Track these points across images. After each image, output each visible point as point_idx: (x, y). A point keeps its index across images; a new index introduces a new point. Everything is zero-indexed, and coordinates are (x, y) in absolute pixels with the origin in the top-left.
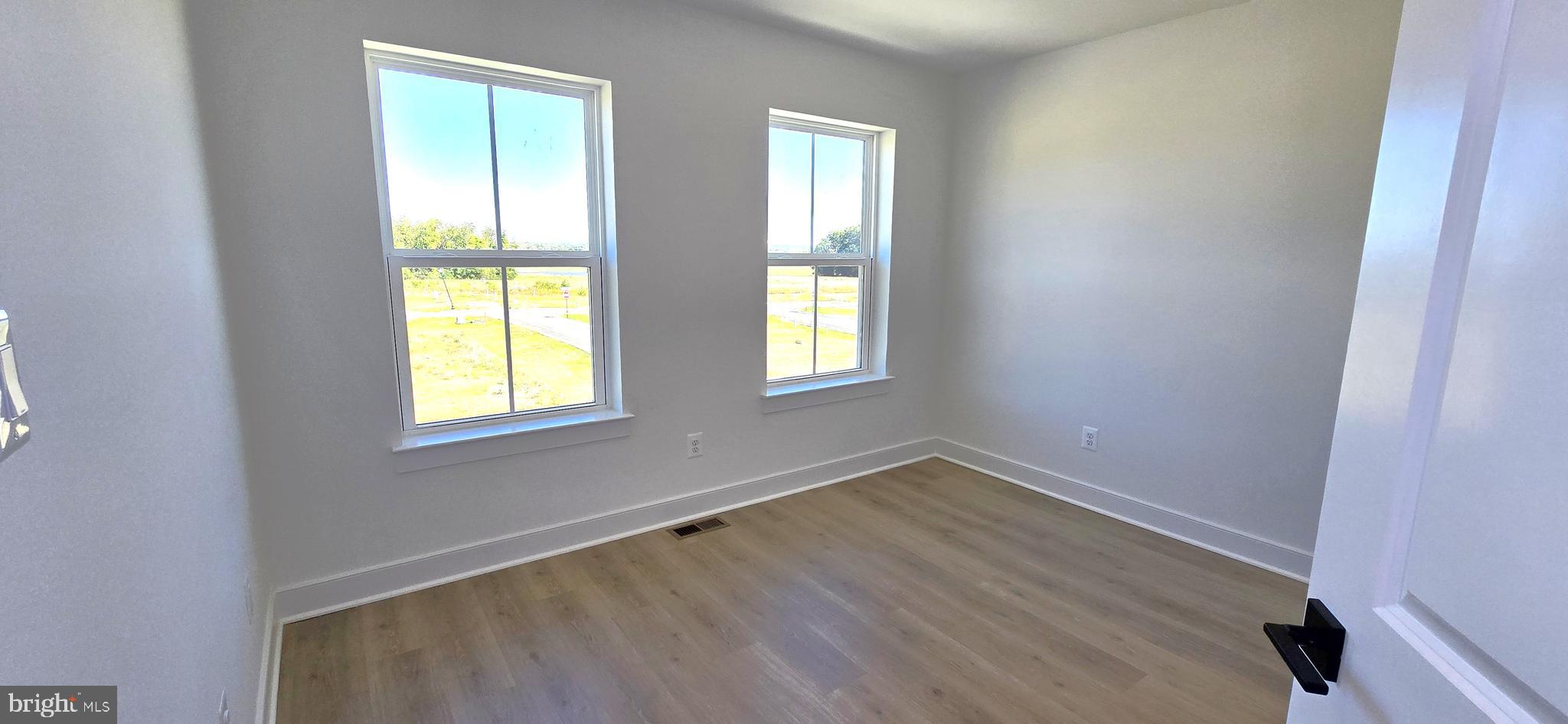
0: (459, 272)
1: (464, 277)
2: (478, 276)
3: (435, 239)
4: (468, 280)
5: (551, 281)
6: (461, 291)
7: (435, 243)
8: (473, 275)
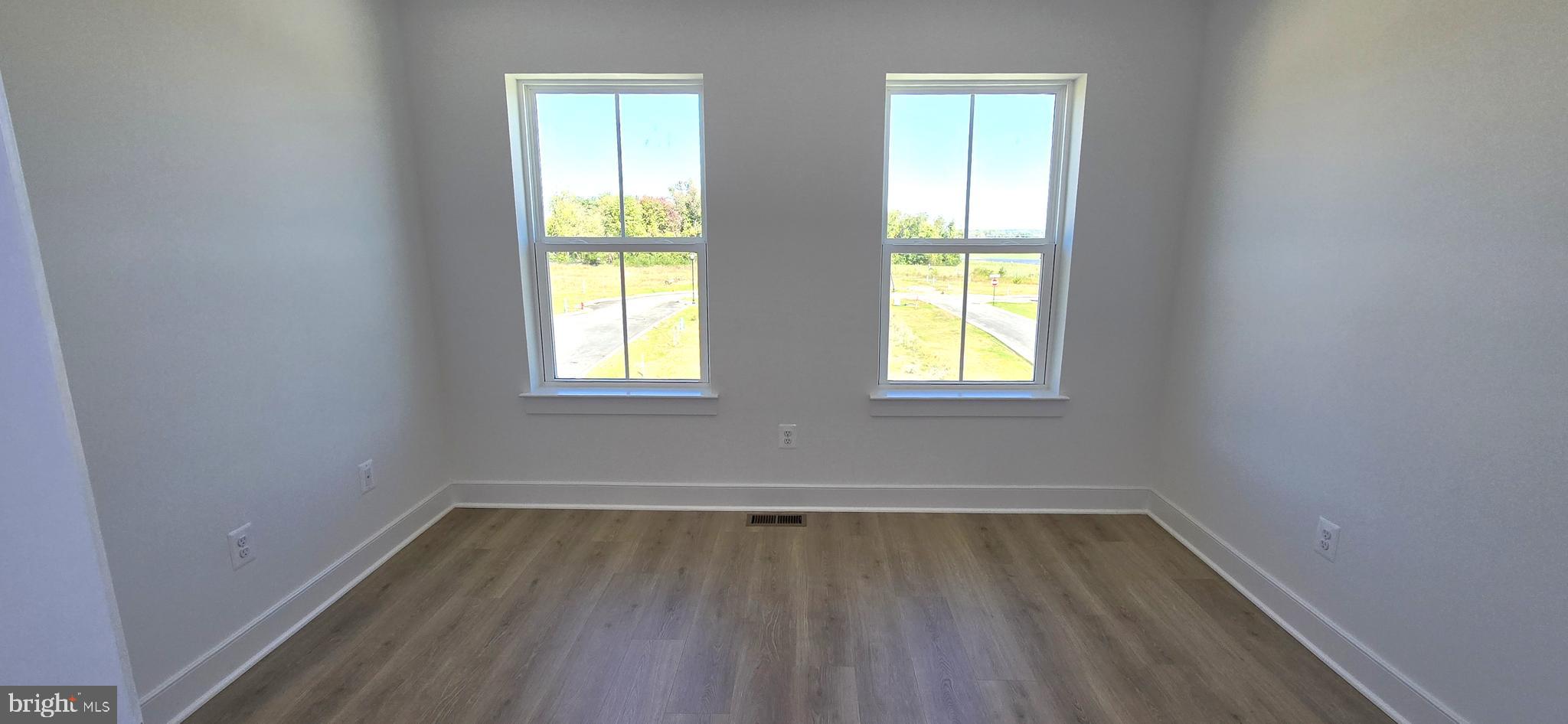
0: (910, 258)
1: (914, 263)
2: (926, 262)
3: (894, 228)
4: (917, 266)
5: (989, 268)
6: (907, 275)
7: (894, 232)
8: (921, 261)
